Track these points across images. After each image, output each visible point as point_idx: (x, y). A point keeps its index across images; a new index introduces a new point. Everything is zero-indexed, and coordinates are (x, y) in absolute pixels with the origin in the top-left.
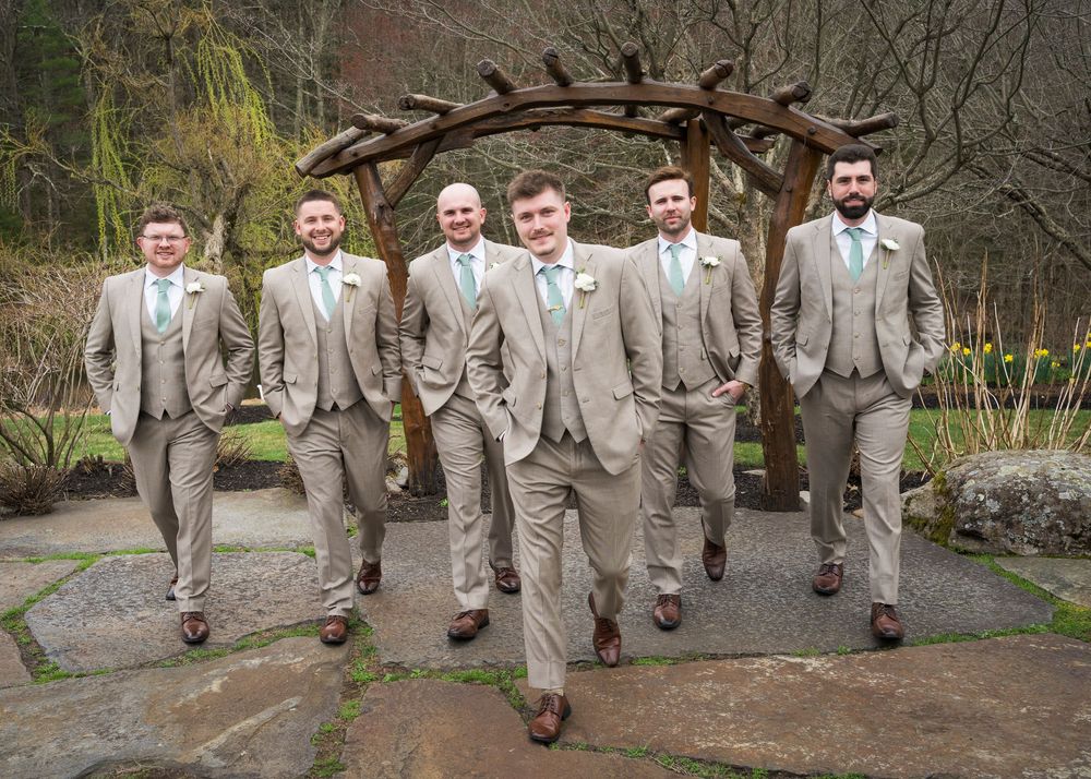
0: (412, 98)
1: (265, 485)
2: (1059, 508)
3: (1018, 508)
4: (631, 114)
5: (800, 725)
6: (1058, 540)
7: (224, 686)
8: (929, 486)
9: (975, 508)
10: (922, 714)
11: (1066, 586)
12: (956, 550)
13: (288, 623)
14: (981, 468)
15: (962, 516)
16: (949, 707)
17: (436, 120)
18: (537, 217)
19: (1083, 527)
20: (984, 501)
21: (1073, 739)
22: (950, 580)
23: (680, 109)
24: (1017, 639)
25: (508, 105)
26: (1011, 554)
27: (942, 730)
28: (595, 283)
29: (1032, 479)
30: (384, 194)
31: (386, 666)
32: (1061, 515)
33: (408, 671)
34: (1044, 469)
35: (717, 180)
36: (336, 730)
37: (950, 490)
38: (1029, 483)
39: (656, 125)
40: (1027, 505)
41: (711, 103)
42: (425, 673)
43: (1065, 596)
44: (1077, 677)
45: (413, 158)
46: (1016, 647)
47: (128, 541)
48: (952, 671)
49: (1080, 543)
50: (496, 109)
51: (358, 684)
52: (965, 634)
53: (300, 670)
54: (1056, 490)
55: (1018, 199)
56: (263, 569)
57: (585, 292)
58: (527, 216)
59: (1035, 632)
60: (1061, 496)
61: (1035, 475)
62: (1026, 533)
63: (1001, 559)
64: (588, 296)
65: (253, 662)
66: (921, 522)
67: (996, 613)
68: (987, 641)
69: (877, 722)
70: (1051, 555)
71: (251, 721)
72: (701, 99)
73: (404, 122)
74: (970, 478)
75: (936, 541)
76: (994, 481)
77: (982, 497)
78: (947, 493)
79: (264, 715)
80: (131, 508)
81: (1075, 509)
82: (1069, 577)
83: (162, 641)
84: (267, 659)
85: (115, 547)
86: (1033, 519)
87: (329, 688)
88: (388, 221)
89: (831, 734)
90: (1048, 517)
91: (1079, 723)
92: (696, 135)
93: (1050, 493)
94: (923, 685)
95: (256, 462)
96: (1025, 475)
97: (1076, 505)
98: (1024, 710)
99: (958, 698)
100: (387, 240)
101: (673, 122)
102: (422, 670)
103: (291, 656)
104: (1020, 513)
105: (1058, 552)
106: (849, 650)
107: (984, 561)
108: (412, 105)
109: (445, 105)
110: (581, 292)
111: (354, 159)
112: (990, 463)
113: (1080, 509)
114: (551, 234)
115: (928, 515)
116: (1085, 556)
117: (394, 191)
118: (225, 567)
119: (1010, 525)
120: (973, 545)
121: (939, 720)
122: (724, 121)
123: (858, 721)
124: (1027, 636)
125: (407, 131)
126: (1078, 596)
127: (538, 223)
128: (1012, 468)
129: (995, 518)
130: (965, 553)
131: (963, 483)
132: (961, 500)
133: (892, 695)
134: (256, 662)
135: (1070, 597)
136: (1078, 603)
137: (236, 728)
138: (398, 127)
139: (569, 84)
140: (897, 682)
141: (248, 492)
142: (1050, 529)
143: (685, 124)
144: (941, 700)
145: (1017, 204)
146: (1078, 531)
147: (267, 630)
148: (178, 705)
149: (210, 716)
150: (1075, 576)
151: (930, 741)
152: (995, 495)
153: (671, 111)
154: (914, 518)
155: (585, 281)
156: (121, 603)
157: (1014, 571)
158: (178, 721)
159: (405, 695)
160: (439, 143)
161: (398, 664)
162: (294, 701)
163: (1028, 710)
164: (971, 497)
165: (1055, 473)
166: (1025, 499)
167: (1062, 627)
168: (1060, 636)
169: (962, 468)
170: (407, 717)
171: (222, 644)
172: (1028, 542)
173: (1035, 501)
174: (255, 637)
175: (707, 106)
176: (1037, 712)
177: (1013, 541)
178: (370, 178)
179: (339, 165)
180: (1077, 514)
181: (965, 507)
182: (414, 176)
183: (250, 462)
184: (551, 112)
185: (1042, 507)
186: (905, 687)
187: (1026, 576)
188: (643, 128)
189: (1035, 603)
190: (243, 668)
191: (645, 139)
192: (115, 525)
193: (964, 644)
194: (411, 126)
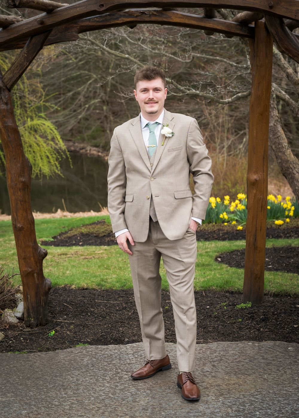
4: (209, 15)
17: (43, 17)
18: (151, 92)
23: (249, 12)
25: (102, 5)
28: (172, 133)
30: (2, 78)
35: (282, 68)
39: (229, 25)
41: (271, 7)
45: (25, 49)
50: (93, 9)
57: (166, 137)
58: (146, 90)
64: (167, 139)
72: (263, 4)
73: (19, 18)
88: (5, 100)
92: (262, 34)
100: (4, 116)
101: (243, 23)
108: (17, 3)
109: (50, 5)
110: (165, 137)
114: (157, 102)
117: (9, 76)
122: (282, 23)
125: (22, 25)
127: (151, 94)
138: (12, 23)
143: (253, 25)
153: (241, 14)
155: (167, 131)
160: (46, 37)
175: (268, 9)
182: (26, 63)
184: (143, 13)
188: (219, 27)
191: (221, 37)
194: (25, 21)
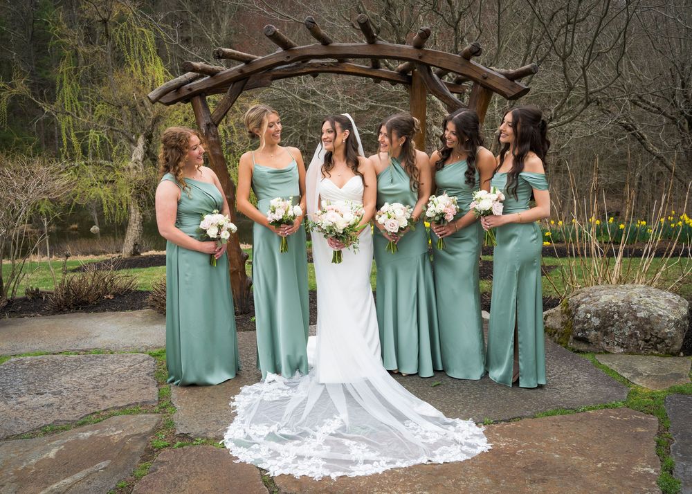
0: (221, 50)
1: (140, 308)
2: (637, 322)
3: (611, 323)
4: (376, 66)
5: (448, 479)
6: (636, 343)
7: (58, 454)
8: (558, 308)
9: (585, 323)
10: (531, 468)
11: (638, 374)
12: (573, 349)
13: (121, 404)
14: (590, 297)
15: (577, 328)
16: (551, 463)
17: (243, 67)
19: (651, 335)
20: (590, 318)
21: (630, 486)
22: (565, 371)
23: (408, 63)
24: (601, 413)
25: (289, 57)
26: (606, 352)
27: (543, 480)
29: (620, 304)
30: (210, 116)
31: (178, 436)
32: (638, 327)
33: (192, 439)
34: (628, 297)
36: (128, 486)
37: (571, 310)
38: (618, 307)
39: (392, 74)
40: (617, 320)
41: (420, 57)
42: (204, 441)
43: (637, 381)
44: (638, 439)
45: (228, 94)
46: (601, 418)
47: (33, 347)
48: (556, 436)
49: (649, 345)
50: (281, 60)
51: (155, 450)
52: (569, 409)
53: (117, 439)
54: (635, 311)
55: (630, 130)
56: (117, 366)
59: (614, 407)
60: (639, 315)
61: (623, 301)
62: (616, 339)
63: (600, 356)
65: (86, 434)
66: (553, 331)
67: (591, 393)
68: (583, 414)
69: (500, 474)
70: (631, 353)
71: (68, 481)
72: (414, 55)
73: (223, 68)
74: (583, 303)
75: (561, 343)
76: (597, 305)
77: (589, 316)
78: (569, 313)
79: (78, 476)
80: (46, 323)
81: (647, 323)
82: (641, 368)
83: (28, 420)
84: (96, 432)
85: (23, 351)
86: (621, 330)
87: (134, 453)
88: (213, 134)
89: (468, 485)
90: (630, 328)
91: (634, 475)
92: (416, 82)
93: (631, 313)
94: (535, 447)
95: (142, 292)
96: (617, 301)
97: (647, 320)
98: (600, 465)
99: (558, 456)
100: (212, 146)
101: (403, 72)
102: (203, 438)
103: (114, 429)
104: (612, 326)
105: (637, 351)
106: (492, 421)
107: (588, 357)
108: (221, 55)
109: (248, 57)
111: (189, 92)
112: (596, 294)
113: (650, 323)
115: (557, 327)
116: (652, 354)
117: (216, 115)
118: (92, 365)
119: (606, 334)
120: (583, 347)
121: (543, 473)
122: (430, 71)
123: (488, 475)
124: (609, 410)
125: (225, 74)
126: (645, 381)
128: (609, 296)
129: (597, 329)
130: (578, 351)
131: (578, 306)
132: (576, 318)
133: (514, 455)
134: (88, 434)
135: (640, 382)
136: (644, 386)
137: (54, 486)
138: (218, 72)
139: (329, 43)
140: (519, 445)
141: (130, 312)
142: (631, 336)
143: (410, 74)
144: (546, 457)
145: (630, 133)
146: (648, 338)
147: (104, 411)
148: (21, 468)
149: (39, 477)
150: (646, 367)
151: (534, 489)
152: (597, 314)
153: (401, 66)
154: (549, 328)
156: (11, 391)
157: (607, 364)
158: (16, 481)
159: (184, 459)
160: (245, 83)
161: (186, 435)
162: (104, 464)
163: (603, 464)
164: (582, 316)
165: (635, 300)
166: (616, 316)
167: (632, 403)
168: (630, 410)
169: (579, 296)
170: (179, 476)
171: (69, 421)
172: (618, 345)
173: (622, 318)
174: (94, 416)
175: (417, 59)
176: (608, 466)
177: (608, 344)
178: (200, 105)
179: (180, 96)
180: (648, 327)
181: (578, 322)
182: (229, 104)
183: (137, 292)
184: (323, 64)
185: (626, 322)
186: (524, 448)
187: (614, 367)
188: (385, 76)
189: (617, 386)
190: (77, 439)
192: (30, 335)
193: (567, 416)
194: (228, 70)
